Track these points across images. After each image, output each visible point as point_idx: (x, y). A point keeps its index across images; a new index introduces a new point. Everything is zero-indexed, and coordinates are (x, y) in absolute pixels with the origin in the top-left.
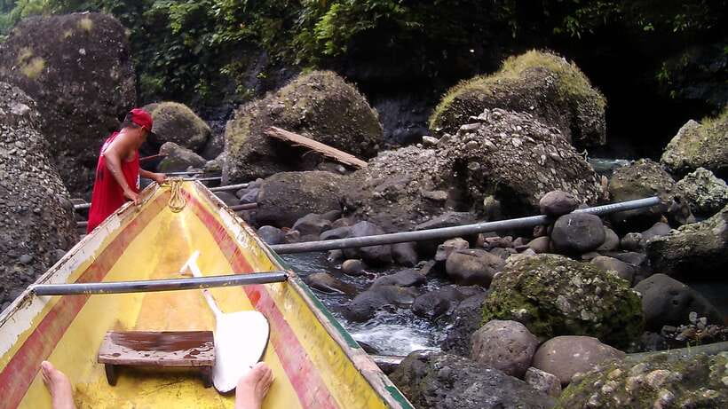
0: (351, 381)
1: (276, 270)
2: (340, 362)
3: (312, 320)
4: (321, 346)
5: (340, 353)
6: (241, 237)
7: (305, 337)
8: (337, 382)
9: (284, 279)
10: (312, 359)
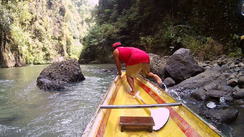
0: (209, 132)
1: (176, 102)
2: (205, 128)
3: (193, 117)
4: (197, 124)
5: (205, 125)
6: (158, 91)
7: (190, 122)
8: (204, 133)
9: (180, 105)
10: (194, 128)
